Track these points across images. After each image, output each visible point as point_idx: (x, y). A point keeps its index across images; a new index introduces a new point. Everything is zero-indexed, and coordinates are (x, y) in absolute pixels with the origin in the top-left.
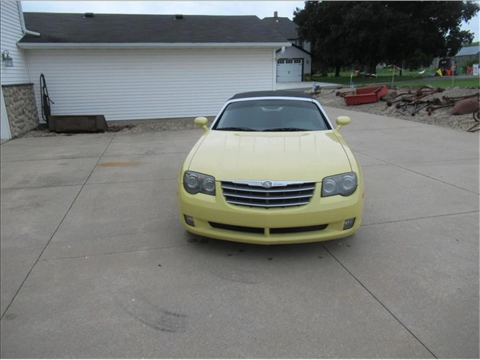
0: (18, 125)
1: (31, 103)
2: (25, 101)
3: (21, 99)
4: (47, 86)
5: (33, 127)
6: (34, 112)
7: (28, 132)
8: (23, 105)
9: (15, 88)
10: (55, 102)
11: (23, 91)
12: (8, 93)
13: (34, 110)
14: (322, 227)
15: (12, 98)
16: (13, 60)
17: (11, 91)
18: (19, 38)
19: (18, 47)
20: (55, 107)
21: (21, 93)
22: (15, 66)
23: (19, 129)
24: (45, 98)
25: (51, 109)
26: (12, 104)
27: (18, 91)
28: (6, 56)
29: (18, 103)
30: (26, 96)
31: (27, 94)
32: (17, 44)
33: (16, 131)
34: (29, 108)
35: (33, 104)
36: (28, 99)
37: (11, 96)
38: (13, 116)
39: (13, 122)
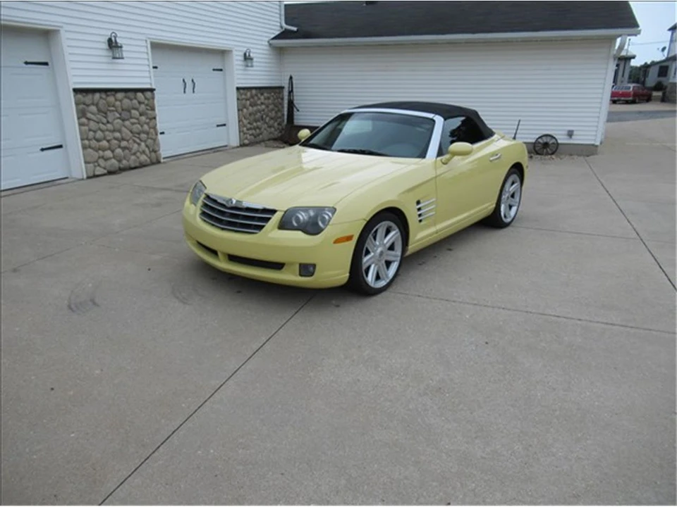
0: (251, 132)
1: (276, 109)
2: (267, 107)
3: (262, 103)
4: (294, 90)
5: (272, 136)
6: (279, 120)
7: (263, 141)
8: (263, 110)
9: (254, 91)
10: (300, 110)
11: (266, 95)
12: (243, 97)
13: (280, 118)
14: (278, 266)
15: (248, 102)
16: (255, 60)
17: (249, 94)
18: (274, 34)
19: (270, 45)
20: (301, 115)
21: (262, 97)
22: (257, 66)
23: (252, 137)
24: (291, 104)
25: (295, 117)
26: (248, 109)
27: (259, 95)
28: (247, 54)
29: (255, 108)
30: (270, 101)
31: (272, 98)
32: (268, 42)
33: (246, 138)
34: (273, 115)
35: (279, 110)
36: (273, 104)
37: (247, 100)
38: (245, 122)
39: (245, 129)
